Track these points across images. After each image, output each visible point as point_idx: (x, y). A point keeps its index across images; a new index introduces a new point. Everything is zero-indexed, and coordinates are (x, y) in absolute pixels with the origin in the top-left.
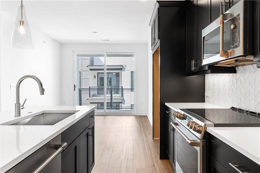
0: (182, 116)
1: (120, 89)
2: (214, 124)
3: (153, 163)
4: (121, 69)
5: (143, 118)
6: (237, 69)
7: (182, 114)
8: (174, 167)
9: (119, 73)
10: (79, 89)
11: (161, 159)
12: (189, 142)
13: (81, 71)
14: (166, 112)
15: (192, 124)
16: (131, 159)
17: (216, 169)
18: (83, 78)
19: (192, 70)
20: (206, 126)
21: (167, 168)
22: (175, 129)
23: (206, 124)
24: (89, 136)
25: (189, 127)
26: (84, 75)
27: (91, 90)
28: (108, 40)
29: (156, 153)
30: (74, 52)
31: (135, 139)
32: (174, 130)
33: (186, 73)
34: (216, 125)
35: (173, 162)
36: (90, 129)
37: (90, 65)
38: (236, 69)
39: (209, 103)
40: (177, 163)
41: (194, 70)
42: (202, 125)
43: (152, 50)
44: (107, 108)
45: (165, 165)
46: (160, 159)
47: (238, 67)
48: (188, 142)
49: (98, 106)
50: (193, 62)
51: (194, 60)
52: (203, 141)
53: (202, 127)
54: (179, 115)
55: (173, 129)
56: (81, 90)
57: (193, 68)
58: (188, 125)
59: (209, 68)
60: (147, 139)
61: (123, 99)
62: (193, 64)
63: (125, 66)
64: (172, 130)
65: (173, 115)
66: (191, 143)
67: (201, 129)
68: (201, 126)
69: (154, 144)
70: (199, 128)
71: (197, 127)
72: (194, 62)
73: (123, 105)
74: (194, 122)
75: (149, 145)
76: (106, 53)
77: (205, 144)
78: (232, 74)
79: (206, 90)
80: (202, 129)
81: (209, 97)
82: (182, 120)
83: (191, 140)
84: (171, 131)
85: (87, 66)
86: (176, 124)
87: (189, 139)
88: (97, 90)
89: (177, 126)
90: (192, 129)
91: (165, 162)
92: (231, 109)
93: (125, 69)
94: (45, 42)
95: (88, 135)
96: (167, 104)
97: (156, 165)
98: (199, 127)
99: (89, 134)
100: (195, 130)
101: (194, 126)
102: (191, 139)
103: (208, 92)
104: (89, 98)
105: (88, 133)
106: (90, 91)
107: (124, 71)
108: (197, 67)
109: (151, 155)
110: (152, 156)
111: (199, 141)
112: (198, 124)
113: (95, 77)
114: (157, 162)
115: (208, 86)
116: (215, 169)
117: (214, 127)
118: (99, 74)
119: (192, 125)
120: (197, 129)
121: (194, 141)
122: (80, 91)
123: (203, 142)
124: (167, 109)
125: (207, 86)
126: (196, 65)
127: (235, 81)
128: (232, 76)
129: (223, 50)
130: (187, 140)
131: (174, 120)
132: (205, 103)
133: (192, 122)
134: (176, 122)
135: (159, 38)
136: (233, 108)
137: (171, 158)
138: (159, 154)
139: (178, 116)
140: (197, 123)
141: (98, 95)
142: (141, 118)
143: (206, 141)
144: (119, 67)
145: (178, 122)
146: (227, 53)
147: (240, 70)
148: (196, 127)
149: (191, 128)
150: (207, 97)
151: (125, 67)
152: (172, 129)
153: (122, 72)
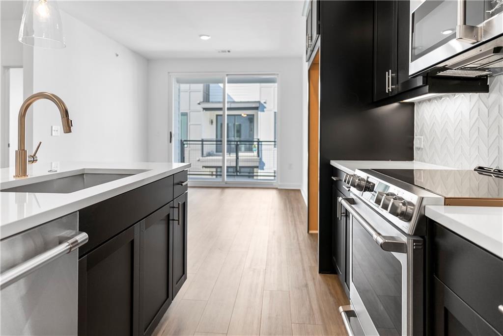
0: (363, 183)
1: (256, 141)
2: (445, 198)
3: (306, 280)
4: (256, 108)
5: (292, 194)
6: (491, 83)
7: (363, 180)
8: (346, 291)
9: (253, 115)
10: (181, 141)
11: (322, 273)
12: (381, 240)
13: (188, 112)
14: (332, 177)
15: (386, 199)
16: (262, 270)
17: (450, 313)
18: (191, 123)
19: (387, 92)
20: (424, 203)
21: (333, 291)
22: (349, 213)
23: (423, 198)
24: (171, 222)
25: (380, 205)
26: (193, 118)
27: (204, 143)
28: (229, 51)
29: (312, 259)
30: (170, 74)
31: (274, 232)
32: (347, 214)
33: (374, 101)
34: (449, 202)
35: (346, 281)
36: (173, 207)
37: (203, 102)
38: (488, 84)
39: (422, 161)
40: (352, 285)
41: (390, 90)
42: (412, 202)
43: (307, 61)
44: (227, 175)
45: (328, 285)
46: (320, 273)
47: (492, 78)
48: (377, 242)
49: (217, 172)
50: (389, 75)
51: (390, 71)
52: (415, 239)
53: (413, 205)
54: (357, 180)
55: (345, 212)
56: (185, 143)
57: (389, 88)
58: (378, 201)
59: (425, 83)
60: (297, 232)
61: (261, 161)
62: (389, 78)
63: (265, 103)
64: (344, 215)
65: (345, 181)
66: (385, 243)
67: (409, 210)
68: (410, 204)
69: (309, 241)
70: (404, 208)
71: (401, 204)
72: (392, 73)
73: (259, 171)
74: (392, 195)
75: (299, 244)
76: (227, 75)
77: (421, 247)
78: (478, 94)
79: (416, 136)
80: (413, 210)
81: (422, 149)
82: (365, 191)
83: (384, 237)
84: (341, 216)
85: (199, 104)
86: (352, 202)
87: (379, 234)
88: (215, 143)
89: (353, 205)
90: (387, 209)
91: (329, 279)
92: (476, 172)
93: (265, 108)
94: (117, 55)
95: (168, 219)
96: (334, 163)
97: (310, 284)
98: (404, 204)
99: (171, 218)
100: (394, 212)
101: (393, 203)
102: (383, 235)
103: (421, 139)
104: (201, 158)
105: (169, 215)
106: (202, 144)
107: (263, 111)
108: (397, 83)
109: (303, 264)
110: (303, 267)
111: (404, 239)
112: (401, 199)
113: (212, 122)
114: (314, 279)
115: (420, 128)
116: (446, 311)
117: (444, 206)
118: (218, 117)
119: (387, 202)
120: (399, 211)
121: (392, 238)
122: (182, 144)
123: (414, 241)
124: (335, 171)
125: (418, 127)
126: (395, 81)
127: (486, 110)
128: (478, 100)
129: (465, 23)
130: (375, 236)
131: (346, 194)
132: (414, 161)
133: (388, 195)
134: (352, 196)
135: (318, 33)
136: (481, 170)
137: (341, 273)
138: (317, 261)
139: (356, 184)
140: (400, 195)
141: (217, 154)
142: (289, 194)
143: (422, 239)
144: (254, 105)
145: (354, 197)
146: (475, 31)
147: (499, 83)
148: (396, 204)
149: (385, 207)
150: (419, 149)
151: (265, 105)
152: (343, 213)
153: (259, 113)
